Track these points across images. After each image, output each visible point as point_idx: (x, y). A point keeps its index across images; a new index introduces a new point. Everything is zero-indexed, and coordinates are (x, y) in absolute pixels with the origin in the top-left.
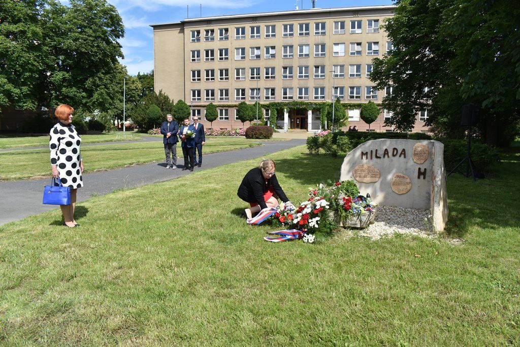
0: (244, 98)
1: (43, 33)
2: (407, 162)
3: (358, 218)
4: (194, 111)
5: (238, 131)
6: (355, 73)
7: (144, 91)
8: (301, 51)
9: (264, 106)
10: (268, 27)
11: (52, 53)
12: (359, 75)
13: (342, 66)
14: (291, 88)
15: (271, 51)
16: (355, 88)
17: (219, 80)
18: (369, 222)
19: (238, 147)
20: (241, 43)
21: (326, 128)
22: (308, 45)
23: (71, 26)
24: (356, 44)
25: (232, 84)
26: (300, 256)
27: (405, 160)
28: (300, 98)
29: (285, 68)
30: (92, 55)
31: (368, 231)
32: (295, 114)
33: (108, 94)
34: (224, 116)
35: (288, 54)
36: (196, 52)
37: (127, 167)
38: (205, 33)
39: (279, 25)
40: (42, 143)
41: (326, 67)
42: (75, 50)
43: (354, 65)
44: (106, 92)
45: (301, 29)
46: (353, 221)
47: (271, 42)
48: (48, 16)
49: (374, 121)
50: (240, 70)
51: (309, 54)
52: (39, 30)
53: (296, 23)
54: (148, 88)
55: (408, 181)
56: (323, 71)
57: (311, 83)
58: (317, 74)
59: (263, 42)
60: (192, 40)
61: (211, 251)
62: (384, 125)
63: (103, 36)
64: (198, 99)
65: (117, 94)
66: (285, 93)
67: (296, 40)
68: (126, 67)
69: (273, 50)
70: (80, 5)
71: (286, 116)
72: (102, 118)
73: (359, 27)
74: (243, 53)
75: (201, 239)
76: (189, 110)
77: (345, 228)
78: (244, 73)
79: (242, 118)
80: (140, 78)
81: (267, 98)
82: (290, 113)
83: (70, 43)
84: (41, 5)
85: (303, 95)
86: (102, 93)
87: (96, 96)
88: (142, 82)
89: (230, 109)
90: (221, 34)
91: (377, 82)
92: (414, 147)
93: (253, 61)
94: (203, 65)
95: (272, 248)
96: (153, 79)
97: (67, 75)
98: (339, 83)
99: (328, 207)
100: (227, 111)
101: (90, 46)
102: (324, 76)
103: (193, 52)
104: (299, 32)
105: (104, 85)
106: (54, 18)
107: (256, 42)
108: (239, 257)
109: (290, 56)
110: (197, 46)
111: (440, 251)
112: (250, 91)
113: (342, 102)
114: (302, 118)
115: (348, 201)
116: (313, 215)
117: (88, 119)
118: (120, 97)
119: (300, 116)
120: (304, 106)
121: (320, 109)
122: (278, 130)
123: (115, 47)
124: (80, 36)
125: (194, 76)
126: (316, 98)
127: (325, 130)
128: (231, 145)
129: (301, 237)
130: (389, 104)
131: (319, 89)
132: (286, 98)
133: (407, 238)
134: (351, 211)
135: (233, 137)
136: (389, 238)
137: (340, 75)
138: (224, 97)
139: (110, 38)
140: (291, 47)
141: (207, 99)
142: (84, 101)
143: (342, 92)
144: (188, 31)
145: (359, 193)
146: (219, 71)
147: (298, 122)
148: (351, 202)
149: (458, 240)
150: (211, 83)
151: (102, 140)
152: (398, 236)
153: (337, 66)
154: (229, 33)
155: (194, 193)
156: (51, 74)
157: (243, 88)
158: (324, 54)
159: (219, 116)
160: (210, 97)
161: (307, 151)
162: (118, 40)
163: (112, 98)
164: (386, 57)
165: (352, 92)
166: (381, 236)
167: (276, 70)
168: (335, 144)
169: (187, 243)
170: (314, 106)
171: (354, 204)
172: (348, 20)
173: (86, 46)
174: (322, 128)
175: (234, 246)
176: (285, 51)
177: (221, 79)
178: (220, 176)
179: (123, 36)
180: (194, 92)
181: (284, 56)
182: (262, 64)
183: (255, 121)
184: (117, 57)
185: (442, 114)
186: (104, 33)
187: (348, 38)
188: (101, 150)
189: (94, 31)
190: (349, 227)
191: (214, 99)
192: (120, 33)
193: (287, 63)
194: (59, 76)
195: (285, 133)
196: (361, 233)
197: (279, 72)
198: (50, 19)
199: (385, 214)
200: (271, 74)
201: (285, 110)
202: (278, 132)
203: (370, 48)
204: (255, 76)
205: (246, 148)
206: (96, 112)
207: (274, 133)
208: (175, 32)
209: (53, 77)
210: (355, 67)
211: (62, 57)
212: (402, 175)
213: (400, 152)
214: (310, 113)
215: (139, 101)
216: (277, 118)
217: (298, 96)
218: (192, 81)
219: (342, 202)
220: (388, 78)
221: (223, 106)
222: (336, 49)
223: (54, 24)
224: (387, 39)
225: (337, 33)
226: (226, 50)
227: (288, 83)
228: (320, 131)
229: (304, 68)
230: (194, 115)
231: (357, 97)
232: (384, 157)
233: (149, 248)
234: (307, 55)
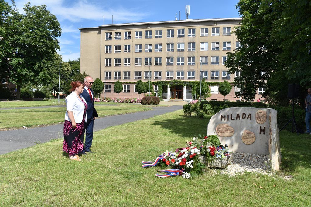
0: (141, 78)
1: (6, 32)
2: (252, 123)
3: (220, 161)
4: (106, 86)
5: (136, 100)
6: (215, 62)
7: (73, 72)
8: (179, 47)
9: (154, 83)
10: (157, 31)
11: (12, 45)
12: (218, 63)
13: (206, 57)
14: (172, 72)
15: (159, 47)
16: (215, 72)
17: (124, 65)
18: (227, 164)
19: (136, 110)
20: (139, 42)
21: (196, 98)
22: (184, 43)
23: (25, 28)
24: (215, 43)
25: (132, 69)
26: (181, 188)
27: (251, 121)
28: (178, 78)
29: (168, 58)
30: (39, 47)
31: (227, 170)
32: (175, 89)
33: (49, 74)
34: (127, 90)
35: (170, 49)
36: (109, 47)
37: (60, 123)
38: (115, 34)
39: (165, 30)
40: (2, 106)
41: (195, 58)
42: (28, 44)
43: (214, 57)
44: (48, 72)
45: (179, 33)
46: (216, 163)
47: (159, 41)
48: (10, 21)
49: (228, 94)
50: (138, 59)
51: (184, 49)
52: (3, 30)
53: (176, 29)
54: (76, 70)
55: (253, 135)
56: (193, 60)
57: (186, 68)
58: (189, 62)
59: (153, 40)
60: (107, 39)
61: (119, 184)
62: (235, 96)
63: (47, 35)
64: (109, 78)
65: (55, 74)
66: (168, 75)
67: (175, 40)
68: (61, 56)
69: (161, 46)
70: (32, 14)
71: (169, 90)
72: (44, 89)
73: (218, 32)
74: (140, 48)
75: (112, 175)
76: (103, 85)
77: (211, 168)
78: (140, 61)
79: (139, 91)
80: (71, 63)
81: (156, 78)
82: (171, 88)
83: (24, 39)
84: (6, 14)
85: (180, 76)
86: (44, 74)
87: (41, 75)
88: (72, 66)
89: (131, 85)
90: (126, 35)
91: (230, 68)
92: (257, 113)
93: (147, 53)
94: (113, 56)
95: (161, 182)
96: (79, 64)
97: (21, 61)
98: (204, 68)
99: (199, 153)
100: (128, 86)
101: (38, 41)
102: (194, 63)
103: (107, 47)
104: (178, 35)
105: (46, 68)
106: (14, 23)
107: (149, 41)
108: (138, 188)
109: (171, 50)
110: (109, 43)
111: (277, 184)
112: (145, 73)
113: (206, 81)
114: (179, 91)
115: (213, 149)
116: (189, 159)
117: (34, 90)
118: (57, 75)
119: (178, 90)
120: (181, 84)
121: (191, 85)
122: (163, 99)
123: (54, 43)
124: (31, 34)
125: (107, 62)
126: (189, 78)
127: (195, 100)
128: (131, 109)
129: (181, 174)
130: (237, 83)
131: (191, 73)
132: (169, 78)
133: (254, 175)
134: (215, 156)
135: (133, 104)
136: (242, 175)
137: (205, 63)
138: (127, 77)
139: (51, 36)
140: (172, 44)
141: (116, 78)
142: (32, 78)
143: (206, 74)
144: (104, 33)
145: (220, 144)
146: (124, 59)
147: (177, 94)
148: (215, 150)
149: (288, 176)
150: (119, 68)
151: (43, 104)
152: (247, 173)
153: (203, 57)
154: (131, 35)
155: (107, 143)
156: (11, 60)
157: (140, 71)
158: (195, 49)
159: (123, 90)
160: (118, 77)
161: (184, 114)
162: (57, 38)
163: (51, 77)
164: (236, 52)
165: (213, 75)
166: (236, 173)
167: (162, 60)
168: (202, 109)
169: (102, 177)
170: (188, 84)
171: (217, 151)
172: (210, 27)
173: (35, 41)
174: (193, 98)
175: (134, 181)
176: (169, 47)
177: (125, 65)
178: (124, 131)
179: (60, 35)
180: (107, 73)
181: (168, 50)
182: (153, 55)
183: (148, 93)
184: (55, 49)
185: (274, 89)
186: (48, 33)
187: (210, 39)
188: (42, 111)
189: (41, 32)
190: (214, 167)
191: (120, 78)
192: (58, 33)
193: (170, 55)
194: (16, 61)
195: (168, 101)
196: (222, 171)
197: (164, 61)
198: (11, 23)
199: (238, 158)
200: (159, 62)
201: (168, 86)
202: (163, 101)
203: (225, 46)
204: (148, 63)
205: (142, 111)
206: (40, 86)
207: (160, 102)
208: (95, 33)
209: (11, 62)
210: (215, 58)
211: (18, 48)
212: (249, 131)
213: (247, 116)
214: (185, 88)
215: (69, 78)
216: (163, 91)
217: (177, 76)
218: (105, 66)
219: (209, 150)
220: (237, 65)
221: (127, 83)
222: (202, 46)
223: (14, 26)
224: (236, 40)
225: (203, 36)
226: (129, 46)
227: (170, 68)
228: (191, 100)
229: (181, 58)
230: (106, 88)
231: (216, 78)
232: (237, 119)
233: (75, 181)
234: (183, 50)
